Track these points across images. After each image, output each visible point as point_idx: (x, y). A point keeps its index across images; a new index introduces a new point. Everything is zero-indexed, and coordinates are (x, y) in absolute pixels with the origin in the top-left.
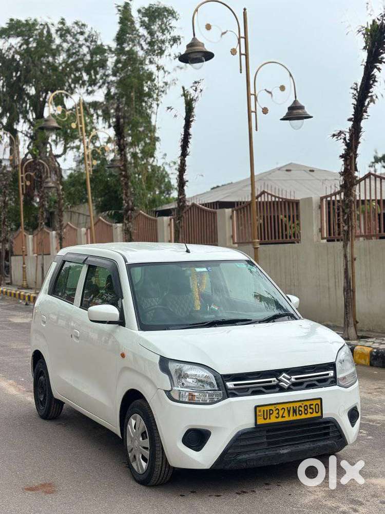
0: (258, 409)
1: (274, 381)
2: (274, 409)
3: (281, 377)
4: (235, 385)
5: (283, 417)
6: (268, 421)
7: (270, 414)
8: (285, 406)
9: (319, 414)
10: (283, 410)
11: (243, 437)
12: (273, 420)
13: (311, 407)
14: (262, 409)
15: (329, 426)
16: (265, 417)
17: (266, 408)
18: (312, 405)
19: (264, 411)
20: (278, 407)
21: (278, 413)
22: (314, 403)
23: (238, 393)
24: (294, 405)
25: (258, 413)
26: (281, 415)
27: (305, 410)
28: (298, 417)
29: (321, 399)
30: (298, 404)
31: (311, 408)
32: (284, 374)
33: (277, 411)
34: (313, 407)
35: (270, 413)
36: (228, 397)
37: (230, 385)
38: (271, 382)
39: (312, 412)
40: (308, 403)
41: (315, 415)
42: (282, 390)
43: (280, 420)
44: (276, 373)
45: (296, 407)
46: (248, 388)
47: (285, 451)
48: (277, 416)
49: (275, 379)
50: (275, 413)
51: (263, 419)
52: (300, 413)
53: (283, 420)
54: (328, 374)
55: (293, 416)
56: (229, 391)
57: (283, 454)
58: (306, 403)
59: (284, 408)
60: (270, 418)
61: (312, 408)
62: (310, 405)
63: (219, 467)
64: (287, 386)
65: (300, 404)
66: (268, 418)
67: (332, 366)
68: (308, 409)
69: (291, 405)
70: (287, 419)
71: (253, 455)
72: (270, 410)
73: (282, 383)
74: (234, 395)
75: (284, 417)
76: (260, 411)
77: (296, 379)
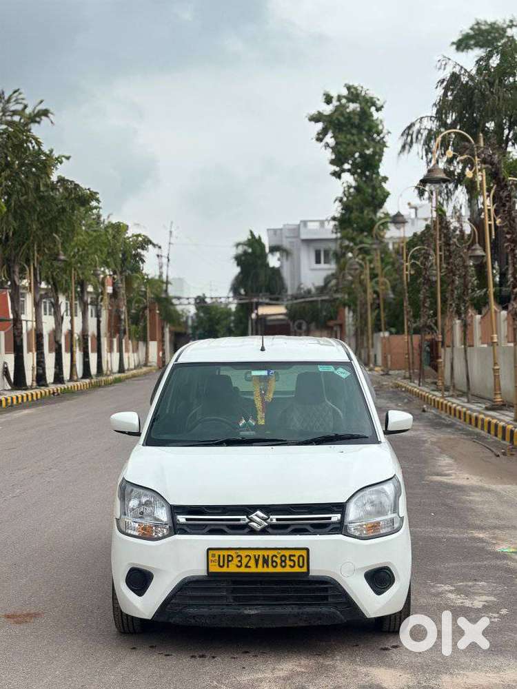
0: (211, 552)
1: (244, 520)
2: (234, 556)
3: (253, 516)
4: (187, 519)
5: (247, 566)
6: (225, 570)
7: (228, 561)
8: (251, 553)
9: (304, 570)
10: (248, 558)
11: (192, 585)
12: (233, 568)
13: (292, 558)
14: (217, 553)
15: (326, 588)
16: (221, 564)
17: (222, 553)
18: (294, 556)
19: (219, 556)
20: (240, 553)
21: (240, 561)
22: (298, 553)
23: (188, 530)
24: (266, 553)
25: (210, 558)
26: (244, 565)
27: (282, 561)
28: (271, 570)
29: (307, 550)
30: (271, 553)
31: (290, 560)
32: (258, 513)
33: (239, 559)
34: (295, 559)
35: (229, 559)
36: (175, 534)
37: (182, 519)
38: (239, 520)
39: (292, 565)
40: (287, 553)
41: (297, 569)
42: (253, 532)
43: (243, 570)
44: (248, 510)
45: (268, 556)
46: (206, 525)
47: (253, 612)
48: (239, 564)
49: (245, 517)
50: (236, 561)
51: (217, 566)
52: (274, 564)
53: (247, 570)
54: (330, 518)
55: (263, 567)
56: (178, 527)
57: (249, 616)
58: (283, 553)
59: (249, 556)
60: (228, 566)
61: (293, 561)
62: (290, 556)
63: (161, 619)
64: (260, 527)
65: (275, 553)
66: (226, 565)
67: (340, 508)
68: (287, 561)
69: (261, 553)
70: (253, 570)
71: (204, 611)
72: (229, 556)
73: (252, 523)
74: (184, 532)
75: (250, 567)
76: (214, 556)
77: (277, 520)
